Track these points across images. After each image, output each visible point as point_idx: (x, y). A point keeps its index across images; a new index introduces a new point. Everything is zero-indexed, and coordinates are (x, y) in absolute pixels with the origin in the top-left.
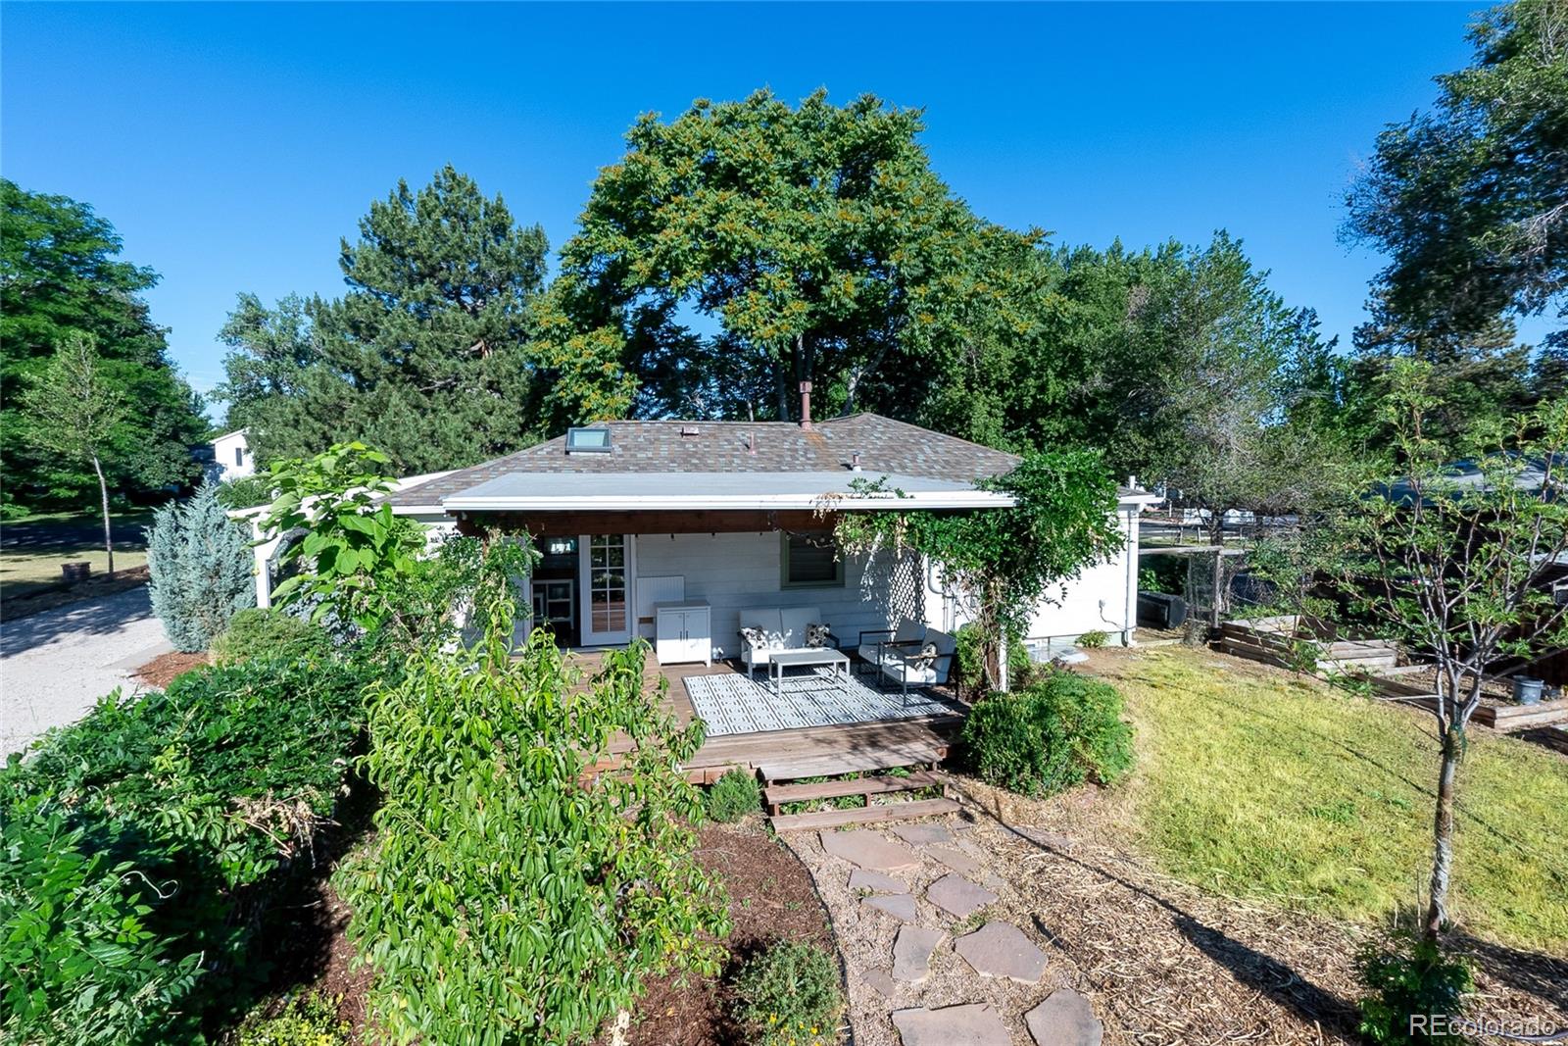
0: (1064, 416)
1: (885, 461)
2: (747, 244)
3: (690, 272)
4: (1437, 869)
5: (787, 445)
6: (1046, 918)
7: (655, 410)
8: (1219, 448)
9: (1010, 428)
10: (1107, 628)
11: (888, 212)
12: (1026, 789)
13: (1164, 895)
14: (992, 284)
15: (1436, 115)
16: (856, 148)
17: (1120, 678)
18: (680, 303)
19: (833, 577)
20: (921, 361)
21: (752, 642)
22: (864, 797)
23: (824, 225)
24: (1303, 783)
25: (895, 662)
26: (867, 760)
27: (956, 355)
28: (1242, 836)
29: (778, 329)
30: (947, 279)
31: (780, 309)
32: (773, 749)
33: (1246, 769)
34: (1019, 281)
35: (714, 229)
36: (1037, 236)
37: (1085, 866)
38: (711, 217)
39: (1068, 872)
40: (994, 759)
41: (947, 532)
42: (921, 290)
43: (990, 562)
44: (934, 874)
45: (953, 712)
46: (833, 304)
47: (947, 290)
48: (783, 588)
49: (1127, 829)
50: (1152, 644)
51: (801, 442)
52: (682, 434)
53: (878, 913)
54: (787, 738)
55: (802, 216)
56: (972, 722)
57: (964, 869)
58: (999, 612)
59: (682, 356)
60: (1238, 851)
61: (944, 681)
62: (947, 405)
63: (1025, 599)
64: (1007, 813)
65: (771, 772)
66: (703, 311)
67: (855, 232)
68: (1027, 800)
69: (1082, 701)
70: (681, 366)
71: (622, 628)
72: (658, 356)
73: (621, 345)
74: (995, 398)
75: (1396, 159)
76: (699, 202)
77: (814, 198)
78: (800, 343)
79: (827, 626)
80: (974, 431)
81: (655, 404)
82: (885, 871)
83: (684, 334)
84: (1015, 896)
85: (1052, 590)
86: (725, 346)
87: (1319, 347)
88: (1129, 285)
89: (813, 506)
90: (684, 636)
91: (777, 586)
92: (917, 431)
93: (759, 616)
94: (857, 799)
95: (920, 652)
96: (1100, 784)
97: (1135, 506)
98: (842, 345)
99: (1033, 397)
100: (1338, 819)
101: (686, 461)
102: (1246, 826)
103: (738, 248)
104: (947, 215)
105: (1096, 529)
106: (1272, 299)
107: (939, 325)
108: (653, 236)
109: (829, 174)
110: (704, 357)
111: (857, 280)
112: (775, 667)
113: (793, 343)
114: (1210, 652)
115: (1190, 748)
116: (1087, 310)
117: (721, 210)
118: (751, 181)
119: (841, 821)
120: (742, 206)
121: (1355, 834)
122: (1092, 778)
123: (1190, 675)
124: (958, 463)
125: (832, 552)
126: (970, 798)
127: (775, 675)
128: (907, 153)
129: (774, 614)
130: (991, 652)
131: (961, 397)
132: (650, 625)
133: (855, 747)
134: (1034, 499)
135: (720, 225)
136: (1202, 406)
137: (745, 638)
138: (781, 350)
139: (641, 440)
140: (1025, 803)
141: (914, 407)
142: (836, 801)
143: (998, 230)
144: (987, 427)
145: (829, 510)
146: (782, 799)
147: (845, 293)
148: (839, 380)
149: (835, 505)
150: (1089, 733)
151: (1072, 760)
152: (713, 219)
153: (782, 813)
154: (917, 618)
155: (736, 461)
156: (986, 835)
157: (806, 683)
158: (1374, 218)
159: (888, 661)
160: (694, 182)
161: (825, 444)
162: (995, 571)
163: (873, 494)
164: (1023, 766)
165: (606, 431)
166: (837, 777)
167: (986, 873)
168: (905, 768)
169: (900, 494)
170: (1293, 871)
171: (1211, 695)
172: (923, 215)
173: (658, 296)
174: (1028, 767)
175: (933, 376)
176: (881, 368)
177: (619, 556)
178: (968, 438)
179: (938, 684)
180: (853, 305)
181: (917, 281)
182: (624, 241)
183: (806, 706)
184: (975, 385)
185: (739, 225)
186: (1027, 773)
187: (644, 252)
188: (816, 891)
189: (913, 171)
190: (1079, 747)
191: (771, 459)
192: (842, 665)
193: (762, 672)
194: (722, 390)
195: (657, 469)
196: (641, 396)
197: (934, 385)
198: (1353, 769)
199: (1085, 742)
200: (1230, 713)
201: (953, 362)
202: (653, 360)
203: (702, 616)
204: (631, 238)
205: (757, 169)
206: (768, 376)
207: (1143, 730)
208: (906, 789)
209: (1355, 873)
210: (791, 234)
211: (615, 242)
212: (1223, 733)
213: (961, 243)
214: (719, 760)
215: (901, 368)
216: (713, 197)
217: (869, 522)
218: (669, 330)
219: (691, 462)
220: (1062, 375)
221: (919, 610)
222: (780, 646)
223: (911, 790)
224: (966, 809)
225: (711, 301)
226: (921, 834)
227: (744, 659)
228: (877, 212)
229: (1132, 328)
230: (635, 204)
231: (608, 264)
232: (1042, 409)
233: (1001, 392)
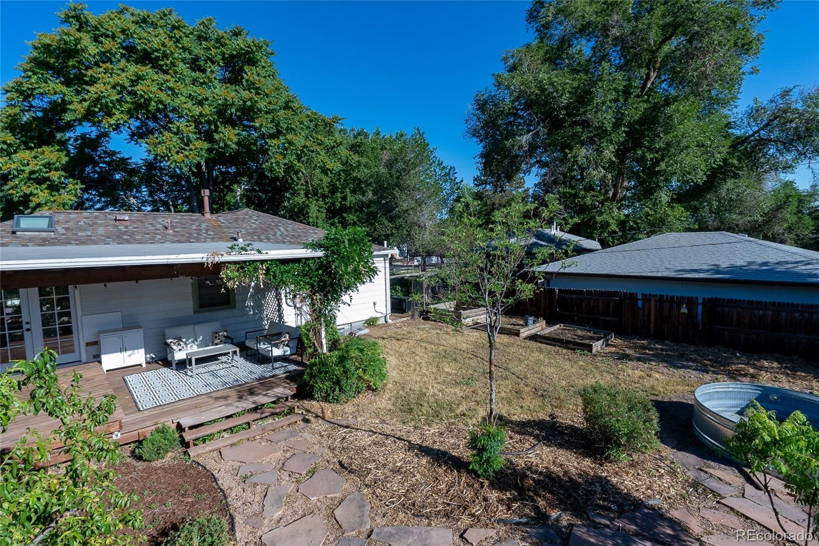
0: (356, 213)
1: (257, 236)
2: (161, 102)
3: (118, 115)
4: (491, 394)
5: (194, 227)
6: (346, 461)
7: (98, 206)
8: (422, 227)
9: (330, 218)
10: (378, 315)
11: (253, 95)
12: (337, 400)
13: (399, 434)
14: (314, 142)
15: (493, 90)
16: (232, 56)
17: (383, 338)
18: (113, 134)
19: (228, 303)
20: (280, 181)
21: (174, 347)
22: (248, 424)
23: (214, 97)
24: (455, 372)
25: (266, 346)
26: (248, 404)
27: (299, 179)
28: (432, 399)
29: (187, 157)
30: (289, 137)
31: (187, 145)
32: (189, 409)
33: (434, 370)
34: (328, 142)
35: (135, 88)
36: (336, 120)
37: (365, 431)
38: (132, 81)
39: (357, 435)
40: (320, 388)
41: (289, 272)
42: (275, 141)
43: (312, 286)
44: (288, 455)
45: (300, 368)
46: (221, 144)
47: (290, 143)
48: (195, 312)
49: (385, 409)
50: (398, 321)
51: (204, 225)
52: (116, 220)
53: (255, 485)
54: (199, 401)
55: (199, 90)
56: (308, 371)
57: (304, 448)
58: (320, 312)
59: (117, 170)
60: (430, 407)
61: (295, 352)
62: (295, 206)
63: (333, 303)
64: (328, 414)
65: (186, 422)
66: (133, 142)
67: (233, 104)
68: (338, 405)
69: (362, 351)
70: (118, 176)
71: (73, 351)
72: (98, 169)
73: (65, 160)
74: (321, 203)
75: (482, 106)
76: (123, 70)
77: (206, 81)
78: (204, 167)
79: (226, 331)
80: (311, 220)
81: (99, 202)
82: (260, 461)
83: (118, 156)
84: (331, 454)
85: (345, 298)
86: (151, 166)
87: (457, 183)
88: (382, 149)
89: (205, 260)
90: (123, 349)
91: (190, 311)
92: (276, 219)
93: (180, 331)
94: (244, 426)
95: (280, 338)
96: (374, 390)
97: (387, 255)
98: (232, 170)
99: (340, 203)
100: (468, 384)
101: (119, 237)
102: (434, 395)
103: (153, 103)
104: (288, 102)
105: (362, 266)
106: (439, 161)
107: (286, 161)
108: (88, 87)
109: (216, 68)
110: (133, 172)
111: (236, 132)
112: (190, 360)
113: (198, 165)
114: (422, 321)
115: (413, 365)
116: (364, 160)
117: (139, 78)
118: (162, 63)
119: (234, 440)
120: (156, 77)
121: (473, 389)
122: (369, 387)
123: (414, 332)
124: (299, 236)
125: (220, 287)
126: (308, 411)
127: (191, 365)
128: (264, 64)
129: (190, 328)
130: (317, 333)
131: (303, 202)
132: (95, 347)
133: (241, 397)
134: (333, 252)
135: (139, 87)
136: (413, 208)
137: (169, 345)
138: (190, 169)
139: (82, 223)
140: (338, 407)
141: (278, 207)
142: (231, 430)
143: (316, 114)
144: (317, 218)
145: (215, 262)
146: (194, 437)
147: (229, 139)
148: (232, 191)
149: (218, 259)
150: (366, 366)
151: (359, 381)
152: (134, 83)
153: (195, 445)
154: (280, 321)
155: (158, 237)
156: (317, 428)
157: (212, 366)
158: (475, 130)
159: (262, 346)
160: (118, 56)
161: (220, 226)
162: (316, 291)
163: (243, 253)
164: (335, 389)
165: (50, 217)
166: (231, 416)
167: (316, 447)
168: (273, 402)
169: (259, 252)
170: (451, 410)
171: (422, 340)
172: (273, 100)
173: (94, 129)
174: (337, 389)
175: (287, 190)
176: (256, 184)
177: (64, 302)
178: (308, 224)
179: (291, 355)
180: (234, 146)
181: (273, 136)
182: (64, 89)
183: (211, 380)
184: (310, 196)
185: (154, 89)
186: (337, 392)
187: (80, 97)
188: (217, 484)
189: (269, 76)
190: (361, 374)
191: (183, 235)
192: (235, 352)
193: (182, 365)
194: (151, 194)
195: (95, 243)
196: (86, 196)
197: (288, 195)
198: (473, 363)
199: (364, 370)
200: (429, 347)
201: (297, 183)
202: (95, 172)
203: (138, 334)
204: (68, 86)
205: (165, 56)
206: (184, 186)
207: (392, 361)
208: (273, 414)
209: (472, 404)
210: (192, 100)
211: (54, 88)
212: (426, 356)
213: (296, 118)
214: (148, 423)
215: (268, 184)
216: (133, 68)
217: (242, 268)
218: (105, 152)
219: (122, 238)
220: (353, 191)
221: (281, 317)
222: (195, 347)
223: (276, 414)
224: (307, 417)
225: (138, 135)
226: (282, 436)
227: (169, 358)
228: (245, 94)
229: (383, 170)
230: (71, 63)
231: (50, 103)
232: (344, 209)
233: (324, 199)
